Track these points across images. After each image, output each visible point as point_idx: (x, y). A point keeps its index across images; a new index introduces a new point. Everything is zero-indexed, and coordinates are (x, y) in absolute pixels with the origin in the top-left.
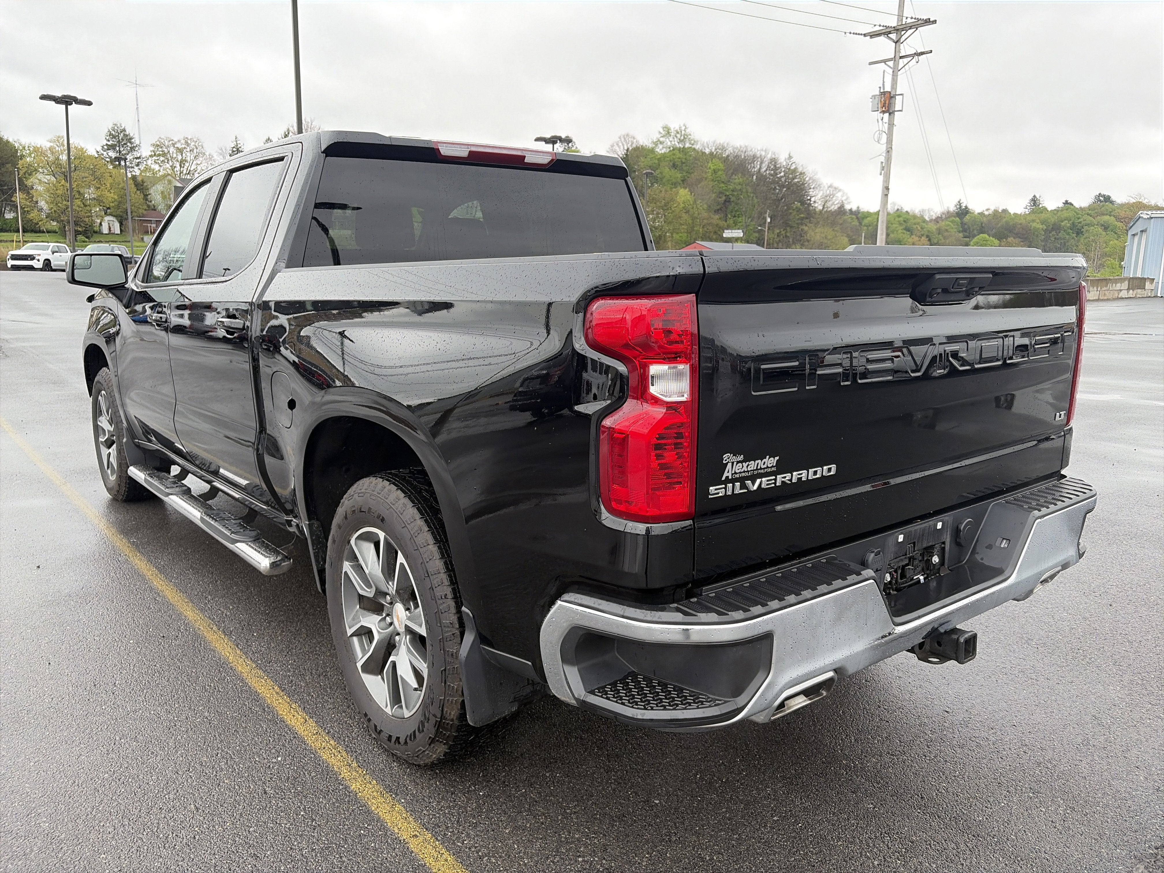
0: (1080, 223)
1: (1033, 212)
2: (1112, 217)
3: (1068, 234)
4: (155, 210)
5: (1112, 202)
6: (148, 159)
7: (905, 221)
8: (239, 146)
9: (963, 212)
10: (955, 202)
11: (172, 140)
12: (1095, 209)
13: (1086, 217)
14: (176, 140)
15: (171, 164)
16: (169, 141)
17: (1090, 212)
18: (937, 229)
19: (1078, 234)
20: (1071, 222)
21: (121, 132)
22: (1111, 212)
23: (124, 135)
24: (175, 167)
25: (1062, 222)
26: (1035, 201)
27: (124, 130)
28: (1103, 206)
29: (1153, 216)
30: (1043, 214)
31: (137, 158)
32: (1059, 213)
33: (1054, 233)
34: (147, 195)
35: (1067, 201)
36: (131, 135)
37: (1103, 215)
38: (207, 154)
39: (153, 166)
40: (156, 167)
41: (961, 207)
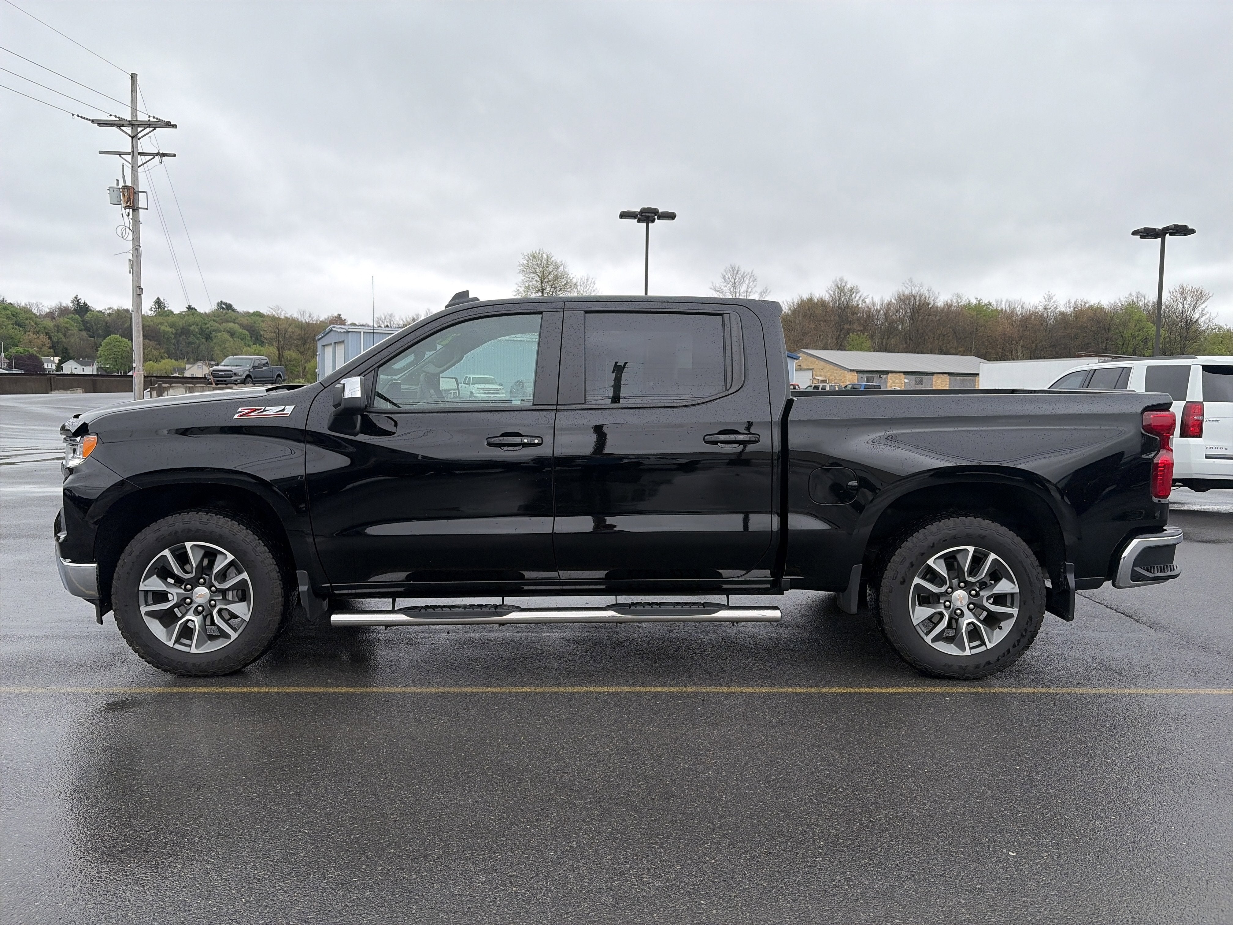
0: (208, 328)
1: (159, 315)
2: (236, 325)
3: (198, 338)
5: (234, 310)
7: (13, 315)
9: (82, 309)
10: (72, 297)
12: (219, 316)
13: (212, 323)
17: (215, 318)
18: (55, 326)
19: (207, 339)
20: (199, 327)
22: (234, 320)
25: (191, 326)
26: (159, 303)
28: (226, 313)
29: (350, 330)
30: (170, 318)
32: (186, 318)
33: (183, 337)
35: (190, 306)
37: (228, 322)
41: (78, 303)
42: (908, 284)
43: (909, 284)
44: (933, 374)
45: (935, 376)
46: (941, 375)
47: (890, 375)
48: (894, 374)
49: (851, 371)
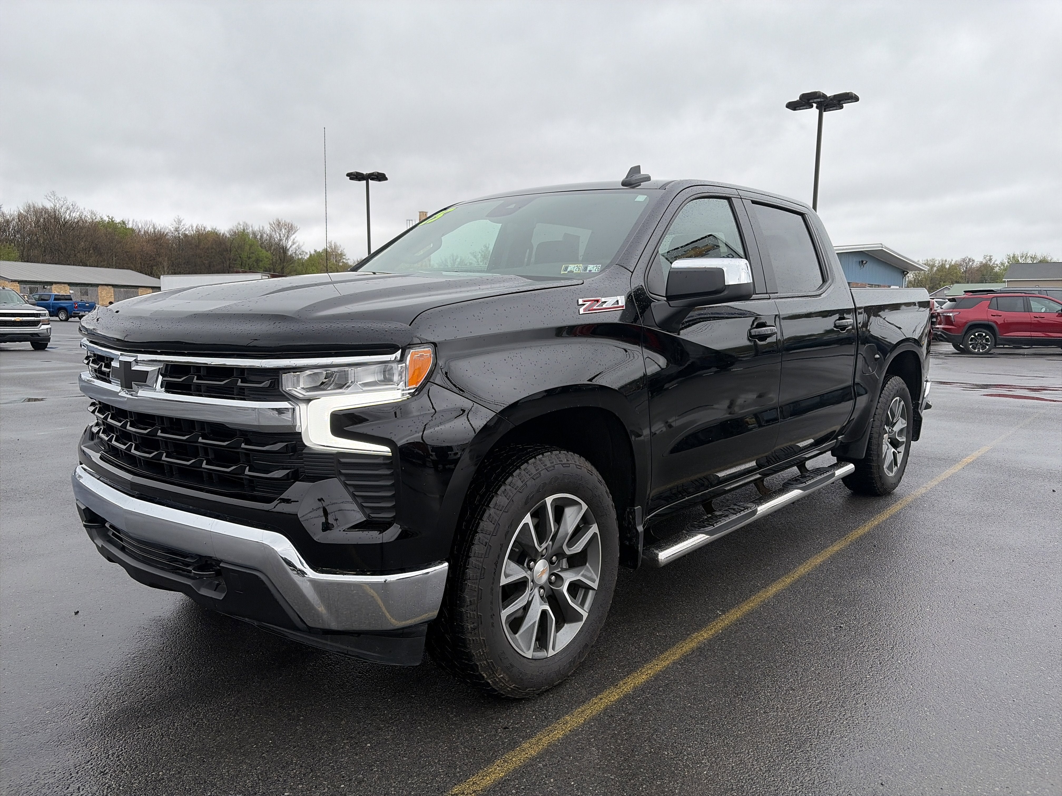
42: (50, 197)
43: (52, 197)
44: (97, 285)
45: (100, 287)
46: (106, 287)
47: (54, 286)
48: (58, 285)
49: (12, 281)
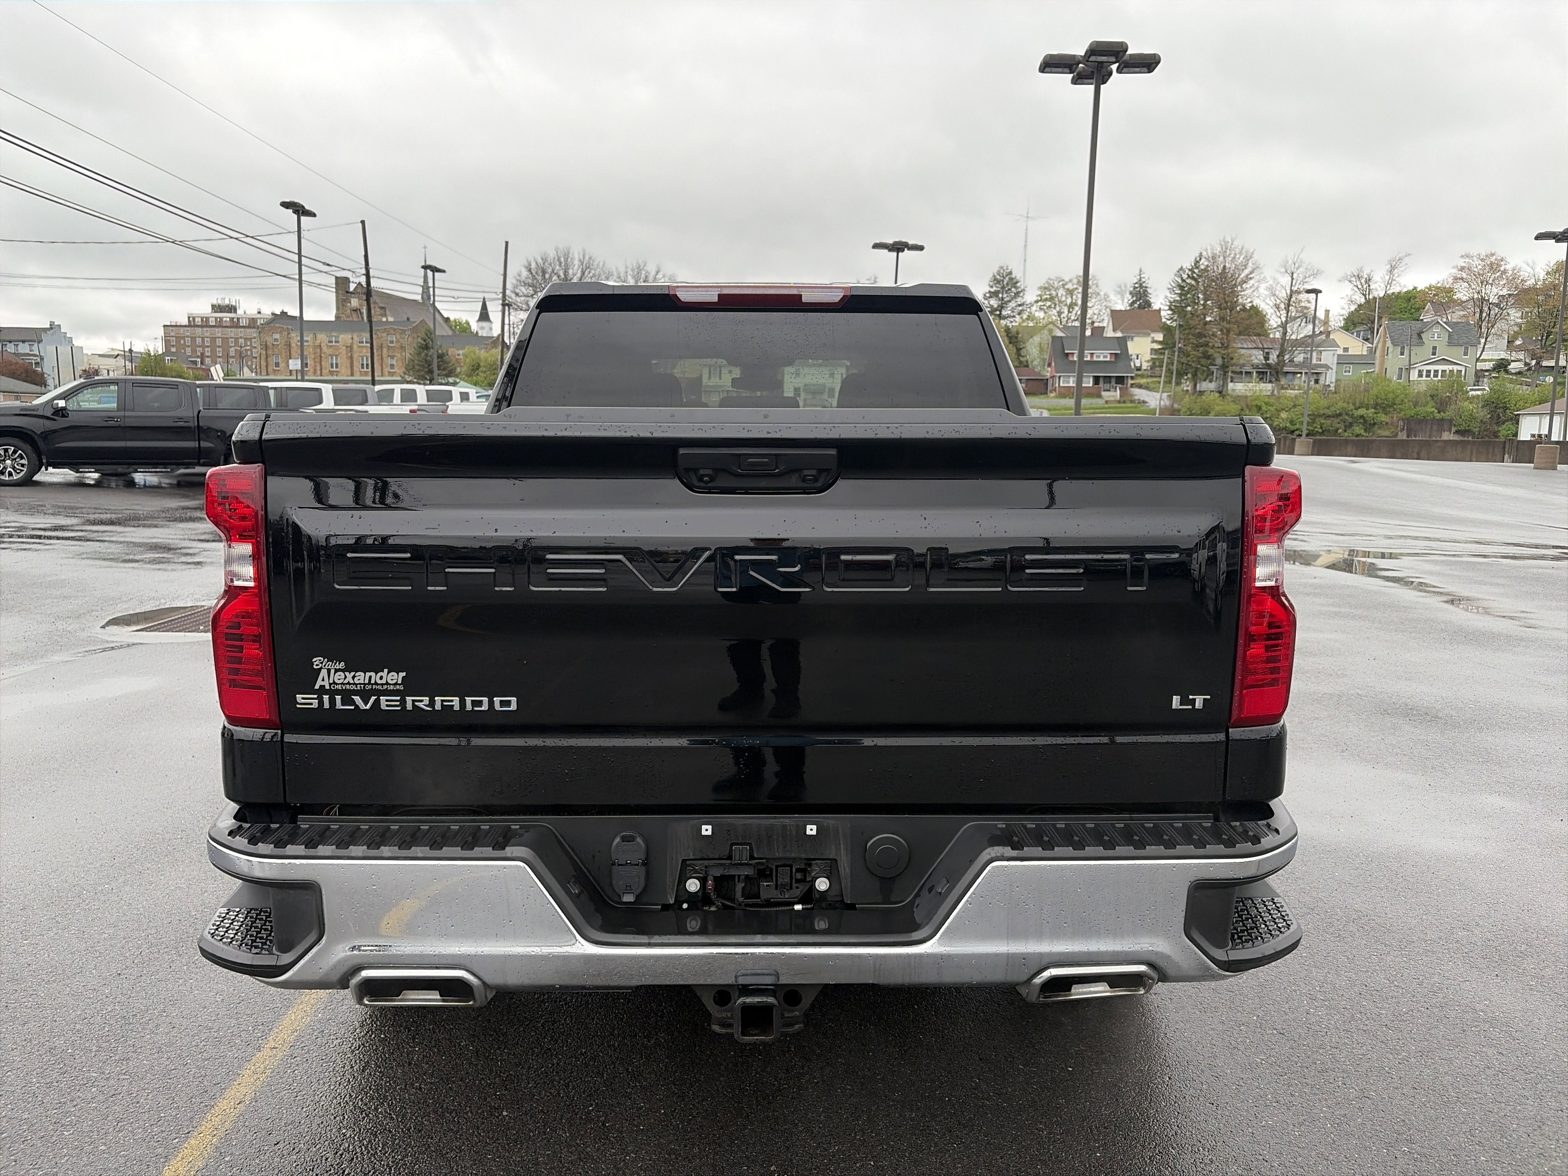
4: (1027, 366)
6: (1032, 305)
8: (1143, 280)
11: (1063, 280)
14: (1067, 280)
15: (1058, 309)
16: (1059, 282)
21: (1007, 275)
23: (1010, 278)
24: (1062, 313)
27: (1011, 273)
31: (1020, 305)
34: (1021, 349)
36: (1018, 278)
38: (1102, 293)
39: (1037, 314)
40: (1041, 315)
